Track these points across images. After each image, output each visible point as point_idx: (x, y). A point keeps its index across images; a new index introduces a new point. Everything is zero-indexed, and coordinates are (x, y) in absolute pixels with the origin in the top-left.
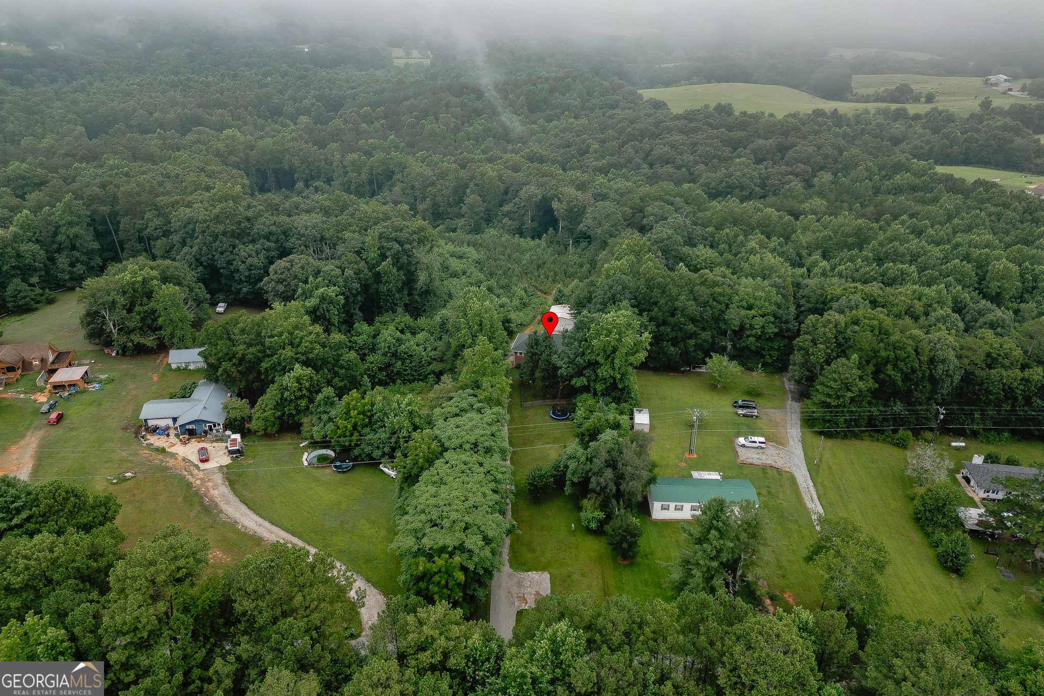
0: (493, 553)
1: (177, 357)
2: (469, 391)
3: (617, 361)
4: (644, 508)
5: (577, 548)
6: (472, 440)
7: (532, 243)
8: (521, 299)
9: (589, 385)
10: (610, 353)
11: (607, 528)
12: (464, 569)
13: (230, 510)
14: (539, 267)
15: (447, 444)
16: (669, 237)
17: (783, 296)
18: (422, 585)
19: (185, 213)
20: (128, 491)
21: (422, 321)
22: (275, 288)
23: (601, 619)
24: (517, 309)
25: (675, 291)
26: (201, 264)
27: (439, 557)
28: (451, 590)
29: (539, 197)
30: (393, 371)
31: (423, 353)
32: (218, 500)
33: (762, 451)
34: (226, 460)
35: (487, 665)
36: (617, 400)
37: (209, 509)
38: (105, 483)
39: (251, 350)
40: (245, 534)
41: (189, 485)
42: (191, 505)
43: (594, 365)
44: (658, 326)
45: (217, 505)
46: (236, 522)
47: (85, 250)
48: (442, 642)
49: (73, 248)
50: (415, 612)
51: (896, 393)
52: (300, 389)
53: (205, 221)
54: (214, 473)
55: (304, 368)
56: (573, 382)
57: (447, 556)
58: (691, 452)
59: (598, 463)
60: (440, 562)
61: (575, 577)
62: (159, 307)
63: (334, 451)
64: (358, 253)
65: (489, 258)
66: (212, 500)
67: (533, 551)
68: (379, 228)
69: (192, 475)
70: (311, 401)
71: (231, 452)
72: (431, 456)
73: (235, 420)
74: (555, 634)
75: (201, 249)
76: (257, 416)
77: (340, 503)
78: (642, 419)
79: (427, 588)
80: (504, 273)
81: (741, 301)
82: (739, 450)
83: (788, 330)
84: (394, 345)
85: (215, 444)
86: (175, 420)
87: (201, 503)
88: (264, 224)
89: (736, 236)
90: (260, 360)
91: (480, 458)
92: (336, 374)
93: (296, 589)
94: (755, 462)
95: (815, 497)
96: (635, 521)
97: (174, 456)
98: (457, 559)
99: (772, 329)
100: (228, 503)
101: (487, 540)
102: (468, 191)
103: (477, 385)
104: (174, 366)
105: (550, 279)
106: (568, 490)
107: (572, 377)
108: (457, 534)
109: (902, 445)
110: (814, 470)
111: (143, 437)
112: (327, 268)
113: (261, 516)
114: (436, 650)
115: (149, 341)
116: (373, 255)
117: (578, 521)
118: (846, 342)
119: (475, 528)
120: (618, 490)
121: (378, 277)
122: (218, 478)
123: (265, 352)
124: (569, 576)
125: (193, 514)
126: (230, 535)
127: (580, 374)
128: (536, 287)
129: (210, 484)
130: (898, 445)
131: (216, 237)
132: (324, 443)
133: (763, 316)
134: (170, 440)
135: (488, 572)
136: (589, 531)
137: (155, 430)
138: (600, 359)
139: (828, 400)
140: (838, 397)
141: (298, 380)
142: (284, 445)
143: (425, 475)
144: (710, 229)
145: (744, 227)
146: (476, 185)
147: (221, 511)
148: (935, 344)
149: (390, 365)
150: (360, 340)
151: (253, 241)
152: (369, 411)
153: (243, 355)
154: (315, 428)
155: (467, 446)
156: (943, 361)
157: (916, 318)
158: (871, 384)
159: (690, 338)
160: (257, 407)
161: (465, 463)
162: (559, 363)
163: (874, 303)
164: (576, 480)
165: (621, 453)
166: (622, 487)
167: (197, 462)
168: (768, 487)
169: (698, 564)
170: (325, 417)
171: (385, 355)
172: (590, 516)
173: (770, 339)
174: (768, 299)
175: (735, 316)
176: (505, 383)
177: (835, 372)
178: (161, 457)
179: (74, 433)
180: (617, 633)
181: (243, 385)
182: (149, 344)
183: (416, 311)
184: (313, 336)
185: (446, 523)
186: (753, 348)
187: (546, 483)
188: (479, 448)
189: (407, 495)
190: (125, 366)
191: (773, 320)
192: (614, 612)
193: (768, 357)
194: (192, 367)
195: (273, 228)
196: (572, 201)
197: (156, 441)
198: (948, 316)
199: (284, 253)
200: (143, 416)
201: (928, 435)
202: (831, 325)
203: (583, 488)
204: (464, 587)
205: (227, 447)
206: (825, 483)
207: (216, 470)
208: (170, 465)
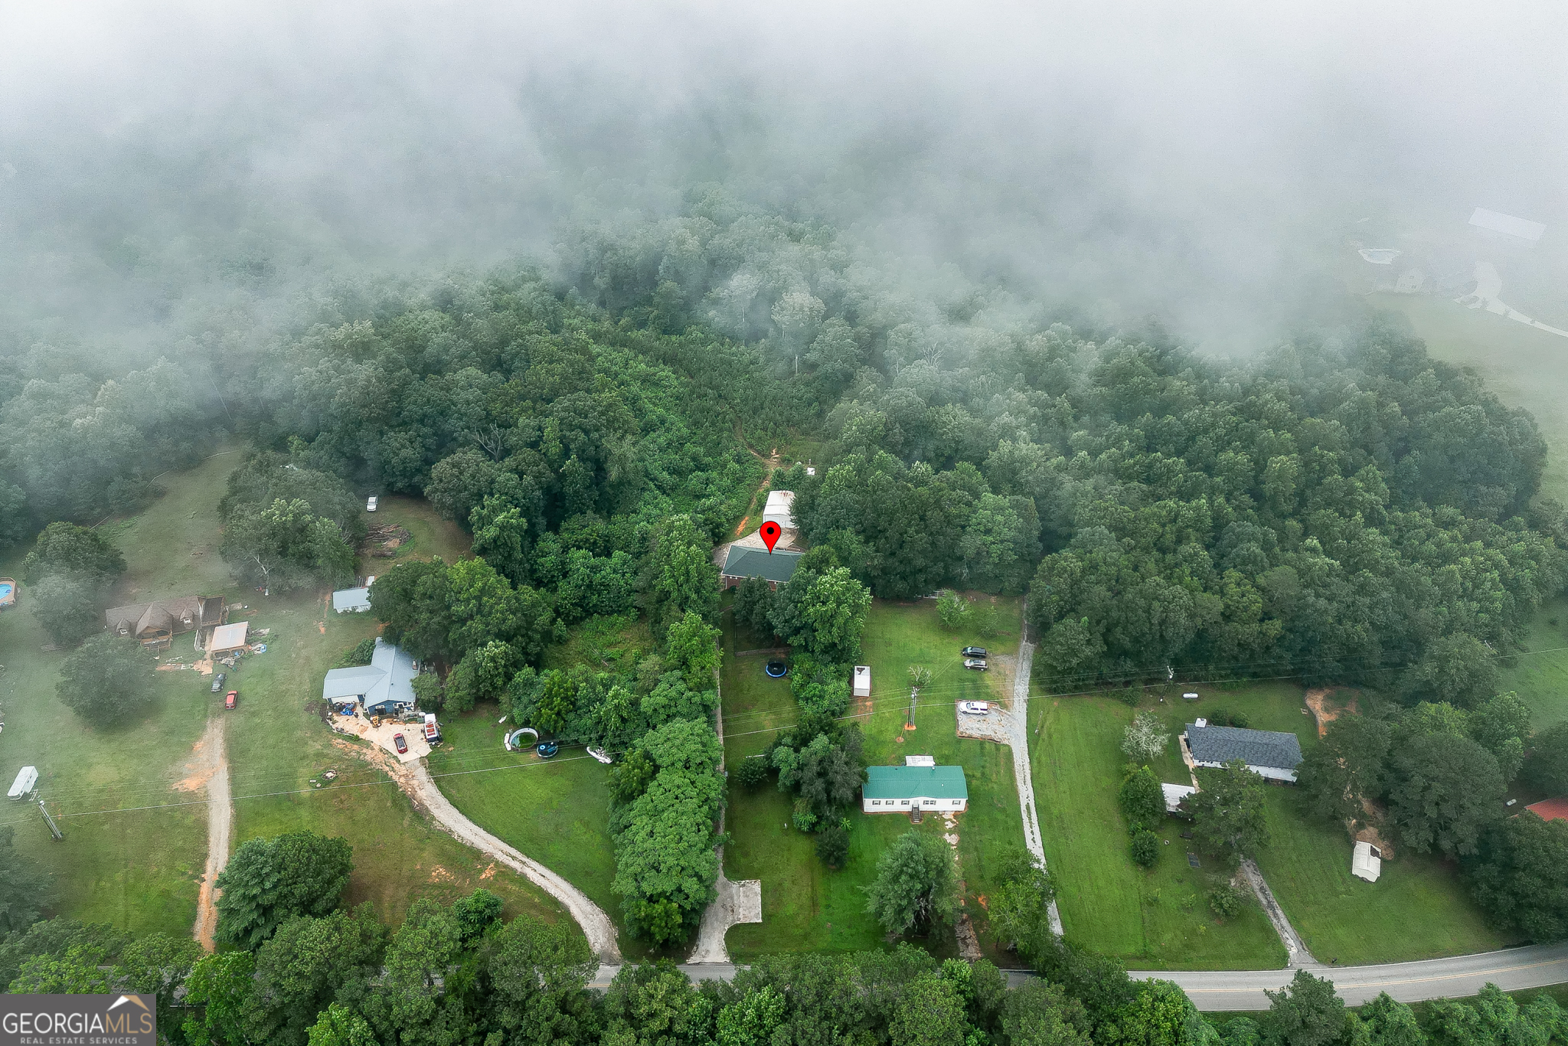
1: (342, 599)
4: (856, 805)
5: (789, 850)
8: (733, 474)
9: (806, 646)
10: (828, 622)
11: (818, 830)
12: (681, 909)
13: (442, 815)
14: (754, 412)
15: (659, 763)
20: (335, 796)
21: (617, 522)
22: (441, 499)
24: (729, 491)
27: (659, 902)
32: (427, 803)
33: (983, 718)
34: (426, 750)
36: (836, 660)
37: (421, 815)
38: (311, 790)
40: (462, 846)
41: (394, 785)
42: (402, 811)
43: (811, 628)
45: (427, 809)
46: (450, 831)
52: (495, 667)
54: (416, 767)
55: (497, 641)
56: (789, 641)
57: (666, 900)
58: (910, 722)
59: (809, 771)
61: (786, 884)
63: (538, 730)
64: (534, 445)
66: (421, 804)
67: (746, 855)
68: (559, 410)
69: (394, 771)
70: (509, 677)
71: (429, 739)
72: (644, 778)
73: (427, 697)
76: (451, 695)
77: (551, 800)
78: (862, 683)
82: (961, 718)
85: (409, 726)
86: (361, 698)
87: (411, 807)
91: (693, 776)
94: (974, 733)
95: (1028, 777)
96: (845, 822)
97: (368, 744)
98: (675, 902)
99: (1012, 556)
100: (438, 806)
103: (686, 665)
104: (341, 613)
105: (769, 432)
106: (782, 785)
107: (788, 636)
108: (674, 878)
109: (1131, 702)
110: (1033, 740)
111: (330, 719)
112: (501, 477)
113: (475, 823)
116: (555, 448)
117: (790, 822)
120: (829, 796)
121: (561, 477)
122: (422, 774)
124: (780, 884)
125: (406, 822)
126: (449, 847)
127: (796, 634)
128: (752, 446)
129: (415, 782)
130: (1126, 702)
132: (526, 723)
133: (1001, 543)
134: (361, 722)
136: (801, 832)
137: (341, 710)
138: (818, 624)
141: (493, 659)
142: (481, 724)
143: (640, 801)
147: (433, 818)
149: (584, 597)
150: (548, 562)
151: (405, 425)
152: (573, 696)
154: (516, 711)
155: (680, 765)
156: (1175, 623)
158: (1100, 647)
159: (920, 572)
160: (448, 682)
161: (678, 787)
162: (775, 622)
164: (788, 784)
166: (833, 794)
167: (396, 753)
168: (983, 767)
170: (525, 700)
171: (578, 585)
172: (803, 817)
173: (1009, 566)
174: (1008, 523)
175: (971, 541)
177: (1063, 635)
178: (356, 747)
179: (257, 720)
181: (428, 652)
183: (608, 507)
185: (664, 867)
186: (992, 574)
187: (759, 780)
188: (691, 763)
189: (622, 812)
190: (285, 612)
191: (1012, 546)
193: (1006, 583)
194: (359, 610)
195: (428, 408)
196: (796, 312)
197: (342, 722)
200: (325, 693)
203: (795, 791)
205: (423, 732)
206: (1043, 759)
207: (418, 763)
208: (368, 758)
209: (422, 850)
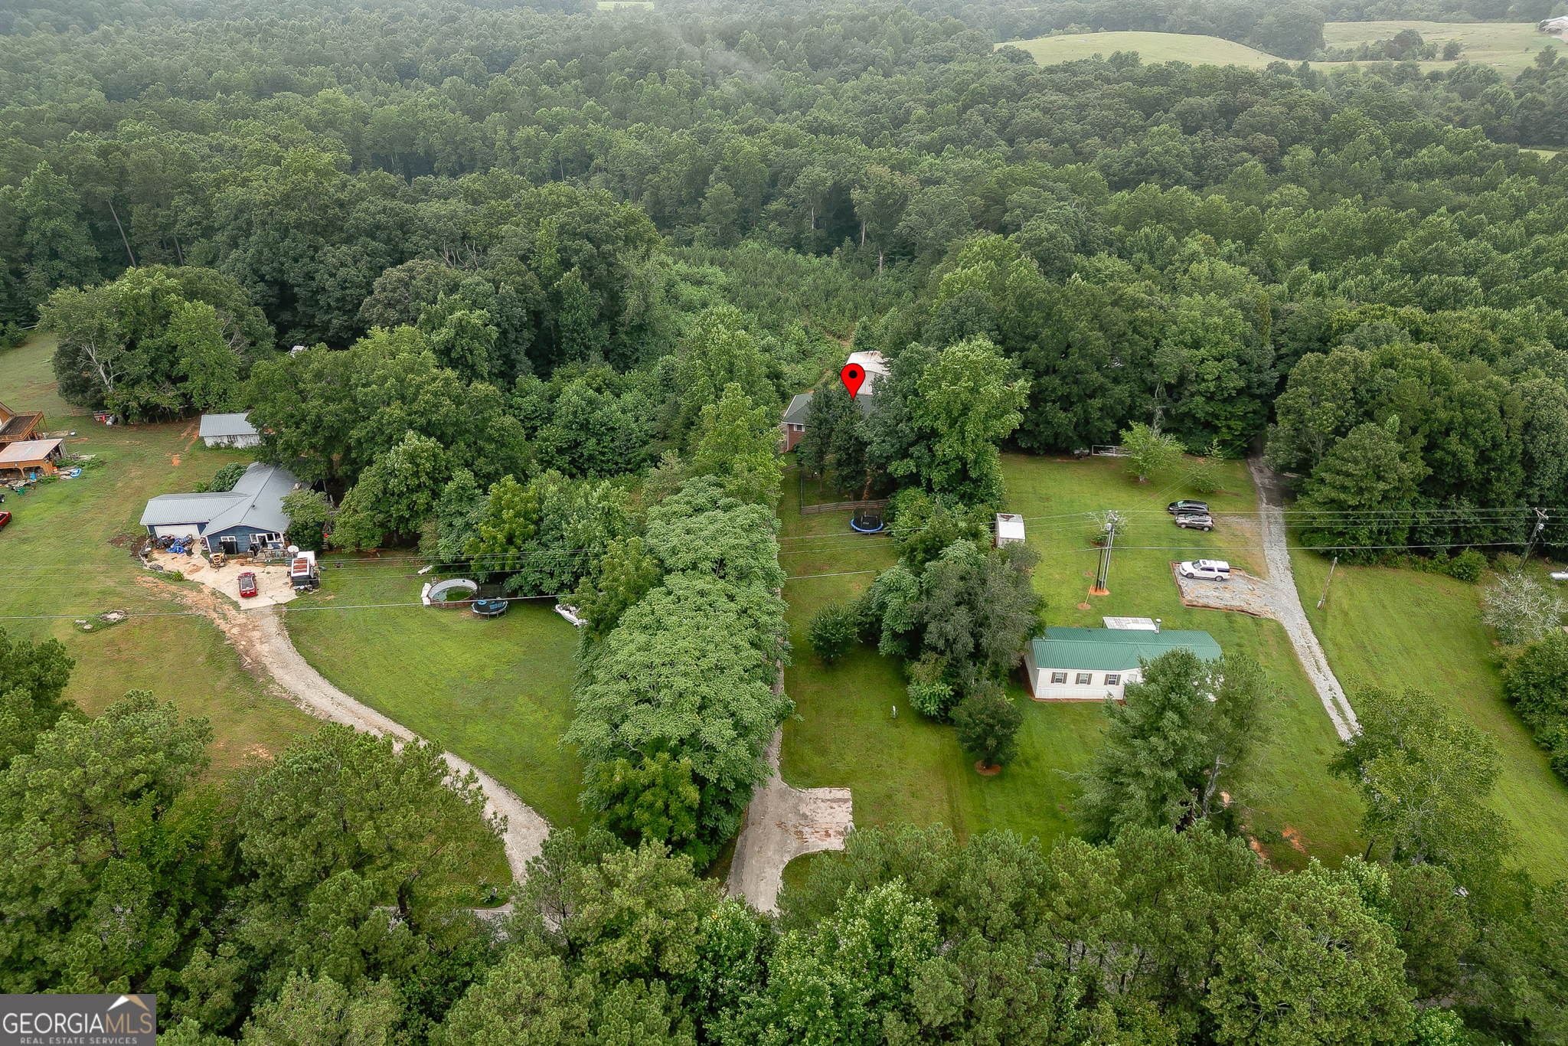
0: (753, 751)
1: (215, 427)
2: (711, 477)
3: (969, 427)
4: (1020, 679)
5: (902, 747)
6: (715, 553)
7: (816, 261)
8: (799, 344)
9: (918, 474)
10: (958, 416)
11: (957, 712)
12: (699, 780)
13: (287, 678)
14: (828, 295)
15: (670, 562)
16: (1052, 237)
17: (1255, 325)
18: (621, 809)
19: (234, 193)
20: (111, 643)
21: (633, 375)
22: (382, 315)
23: (967, 877)
24: (792, 360)
25: (1068, 314)
26: (262, 278)
27: (653, 757)
28: (675, 819)
29: (829, 184)
30: (582, 455)
31: (633, 425)
32: (267, 661)
33: (1223, 584)
34: (288, 594)
35: (740, 966)
36: (968, 499)
37: (251, 676)
38: (71, 631)
39: (332, 407)
40: (311, 720)
41: (219, 635)
42: (221, 669)
43: (928, 436)
44: (1038, 376)
45: (264, 669)
46: (296, 698)
47: (74, 259)
48: (650, 921)
49: (54, 255)
50: (599, 861)
51: (1461, 486)
52: (416, 474)
53: (267, 204)
54: (264, 616)
55: (423, 437)
56: (890, 469)
57: (666, 756)
58: (1099, 585)
59: (944, 596)
60: (653, 766)
61: (900, 797)
62: (180, 339)
63: (476, 581)
64: (524, 258)
65: (744, 283)
66: (257, 661)
67: (823, 752)
68: (560, 217)
69: (225, 617)
70: (435, 495)
71: (296, 582)
72: (641, 582)
73: (305, 527)
74: (879, 906)
75: (260, 253)
76: (342, 520)
77: (483, 667)
78: (1011, 530)
79: (630, 816)
80: (771, 305)
81: (1182, 332)
82: (1184, 583)
83: (1261, 384)
84: (583, 410)
85: (270, 568)
86: (202, 526)
87: (238, 666)
88: (366, 211)
89: (1162, 239)
90: (346, 425)
91: (729, 587)
92: (480, 451)
93: (364, 814)
94: (1212, 603)
95: (1323, 662)
96: (1007, 700)
97: (197, 587)
98: (686, 762)
99: (1235, 382)
100: (285, 665)
101: (742, 729)
102: (712, 177)
103: (724, 469)
104: (209, 442)
105: (847, 314)
106: (885, 646)
107: (889, 459)
108: (686, 717)
109: (1466, 576)
110: (1317, 616)
111: (146, 556)
112: (469, 280)
113: (342, 689)
114: (639, 937)
115: (167, 398)
116: (549, 260)
117: (904, 701)
118: (1373, 398)
119: (719, 707)
120: (977, 646)
121: (556, 298)
122: (272, 624)
123: (357, 411)
124: (889, 797)
125: (221, 684)
126: (286, 721)
127: (904, 454)
128: (825, 328)
129: (256, 634)
130: (1459, 577)
131: (285, 232)
132: (458, 567)
133: (1219, 359)
134: (193, 561)
135: (744, 787)
136: (924, 718)
137: (167, 544)
138: (941, 426)
139: (1342, 496)
140: (1361, 491)
141: (412, 458)
142: (390, 571)
143: (630, 613)
144: (1119, 228)
145: (1175, 225)
146: (725, 169)
147: (272, 680)
148: (1534, 398)
149: (577, 444)
150: (528, 403)
151: (349, 240)
152: (535, 511)
153: (318, 416)
154: (442, 541)
155: (707, 565)
156: (1549, 428)
157: (1492, 360)
158: (1422, 469)
159: (1092, 396)
160: (343, 506)
161: (702, 594)
162: (867, 435)
163: (1417, 335)
164: (900, 629)
165: (984, 582)
166: (984, 641)
167: (236, 597)
169: (1138, 774)
170: (458, 522)
171: (568, 427)
172: (927, 691)
173: (1230, 400)
174: (1229, 329)
175: (1171, 358)
176: (773, 468)
177: (1355, 448)
178: (173, 588)
179: (26, 547)
180: (1002, 906)
181: (321, 469)
182: (165, 404)
183: (622, 360)
184: (439, 384)
185: (666, 697)
186: (1200, 415)
187: (845, 637)
188: (727, 570)
189: (598, 650)
190: (127, 441)
191: (1236, 365)
192: (992, 865)
193: (1224, 430)
194: (240, 444)
195: (382, 218)
196: (884, 188)
197: (167, 561)
198: (1547, 354)
199: (399, 258)
200: (145, 521)
201: (1510, 559)
202: (1347, 368)
203: (913, 642)
204: (700, 812)
205: (289, 573)
206: (1340, 639)
207: (269, 611)
208: (188, 601)
209: (236, 722)
